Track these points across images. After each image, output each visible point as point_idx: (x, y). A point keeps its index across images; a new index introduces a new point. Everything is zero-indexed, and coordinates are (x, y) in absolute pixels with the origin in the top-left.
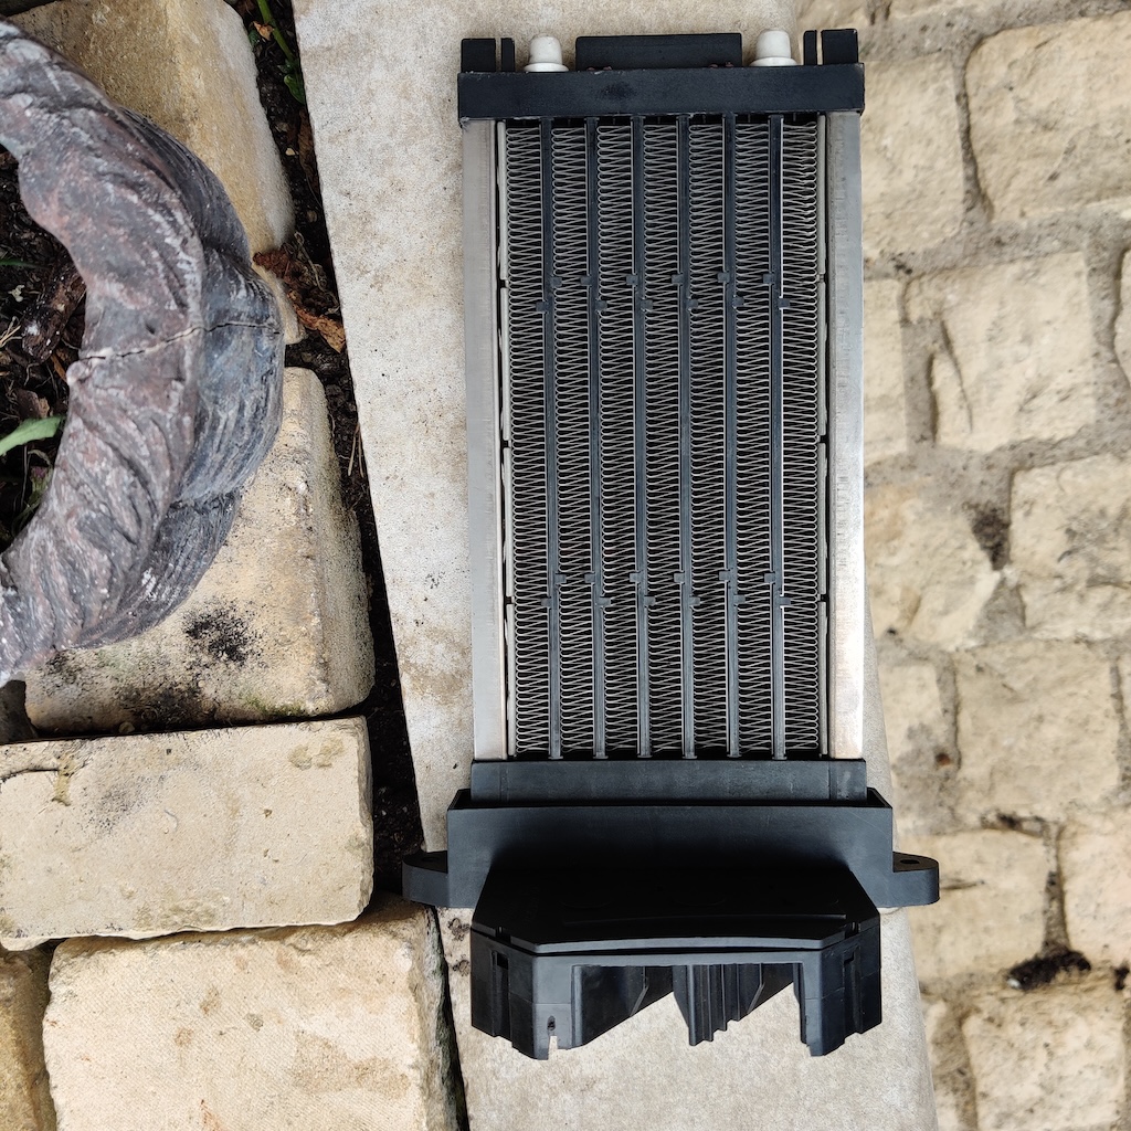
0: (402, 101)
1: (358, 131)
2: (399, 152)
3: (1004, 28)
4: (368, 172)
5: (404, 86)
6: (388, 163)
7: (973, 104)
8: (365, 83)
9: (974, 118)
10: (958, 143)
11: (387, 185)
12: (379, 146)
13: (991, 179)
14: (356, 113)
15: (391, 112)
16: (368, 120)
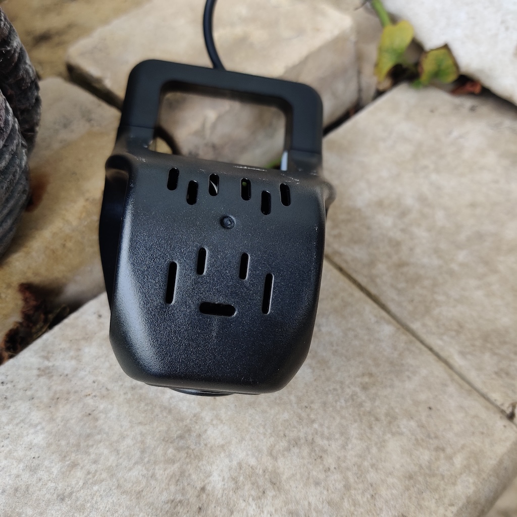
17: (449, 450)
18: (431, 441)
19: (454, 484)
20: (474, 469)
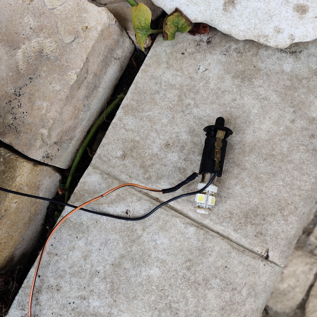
0: (82, 259)
1: (60, 258)
2: (68, 276)
4: (52, 274)
5: (87, 254)
6: (61, 277)
8: (74, 243)
11: (55, 285)
12: (62, 268)
13: (310, 306)
14: (63, 251)
15: (76, 260)
16: (65, 256)
20: (253, 294)
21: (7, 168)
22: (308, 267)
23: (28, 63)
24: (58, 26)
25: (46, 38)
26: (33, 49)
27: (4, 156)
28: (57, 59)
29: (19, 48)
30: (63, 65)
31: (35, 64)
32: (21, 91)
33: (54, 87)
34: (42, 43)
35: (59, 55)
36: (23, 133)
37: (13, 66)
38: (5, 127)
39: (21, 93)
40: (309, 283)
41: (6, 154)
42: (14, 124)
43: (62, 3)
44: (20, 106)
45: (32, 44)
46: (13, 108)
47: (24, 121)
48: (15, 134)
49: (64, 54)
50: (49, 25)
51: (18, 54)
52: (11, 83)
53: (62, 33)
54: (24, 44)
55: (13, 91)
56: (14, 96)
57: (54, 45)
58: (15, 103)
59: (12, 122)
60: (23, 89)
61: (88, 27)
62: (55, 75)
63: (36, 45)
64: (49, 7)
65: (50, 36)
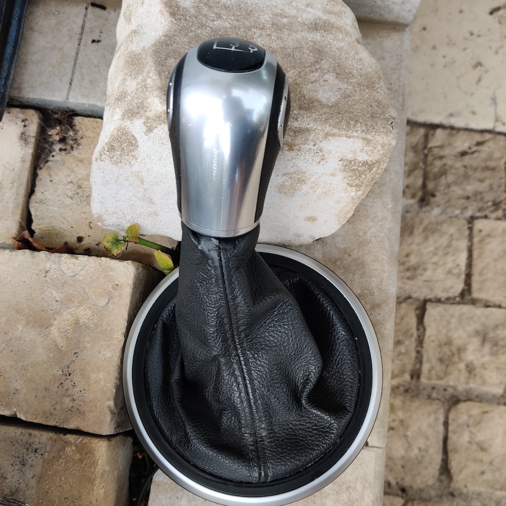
3: (469, 399)
7: (451, 428)
9: (450, 435)
10: (441, 444)
13: (454, 465)
17: (352, 485)
18: (343, 487)
19: (363, 500)
20: (367, 485)
21: (83, 455)
22: (432, 418)
23: (67, 338)
24: (86, 291)
25: (78, 307)
26: (67, 322)
27: (75, 443)
28: (97, 326)
29: (51, 325)
30: (106, 330)
31: (75, 337)
32: (69, 369)
33: (104, 355)
34: (75, 314)
35: (98, 321)
36: (89, 412)
37: (51, 346)
38: (65, 413)
39: (70, 372)
40: (441, 437)
41: (77, 441)
42: (74, 406)
43: (82, 268)
44: (74, 385)
45: (65, 318)
46: (67, 390)
47: (85, 400)
48: (79, 417)
49: (102, 318)
50: (76, 293)
51: (52, 332)
52: (56, 364)
53: (94, 297)
54: (55, 320)
55: (60, 372)
56: (64, 378)
57: (89, 313)
58: (68, 384)
59: (71, 405)
60: (72, 367)
61: (119, 285)
62: (101, 343)
63: (69, 317)
64: (69, 275)
65: (80, 304)
